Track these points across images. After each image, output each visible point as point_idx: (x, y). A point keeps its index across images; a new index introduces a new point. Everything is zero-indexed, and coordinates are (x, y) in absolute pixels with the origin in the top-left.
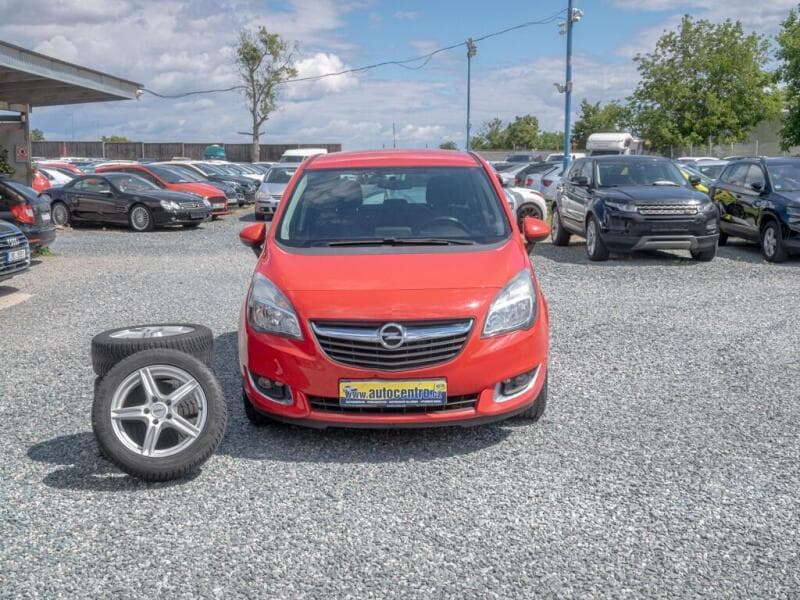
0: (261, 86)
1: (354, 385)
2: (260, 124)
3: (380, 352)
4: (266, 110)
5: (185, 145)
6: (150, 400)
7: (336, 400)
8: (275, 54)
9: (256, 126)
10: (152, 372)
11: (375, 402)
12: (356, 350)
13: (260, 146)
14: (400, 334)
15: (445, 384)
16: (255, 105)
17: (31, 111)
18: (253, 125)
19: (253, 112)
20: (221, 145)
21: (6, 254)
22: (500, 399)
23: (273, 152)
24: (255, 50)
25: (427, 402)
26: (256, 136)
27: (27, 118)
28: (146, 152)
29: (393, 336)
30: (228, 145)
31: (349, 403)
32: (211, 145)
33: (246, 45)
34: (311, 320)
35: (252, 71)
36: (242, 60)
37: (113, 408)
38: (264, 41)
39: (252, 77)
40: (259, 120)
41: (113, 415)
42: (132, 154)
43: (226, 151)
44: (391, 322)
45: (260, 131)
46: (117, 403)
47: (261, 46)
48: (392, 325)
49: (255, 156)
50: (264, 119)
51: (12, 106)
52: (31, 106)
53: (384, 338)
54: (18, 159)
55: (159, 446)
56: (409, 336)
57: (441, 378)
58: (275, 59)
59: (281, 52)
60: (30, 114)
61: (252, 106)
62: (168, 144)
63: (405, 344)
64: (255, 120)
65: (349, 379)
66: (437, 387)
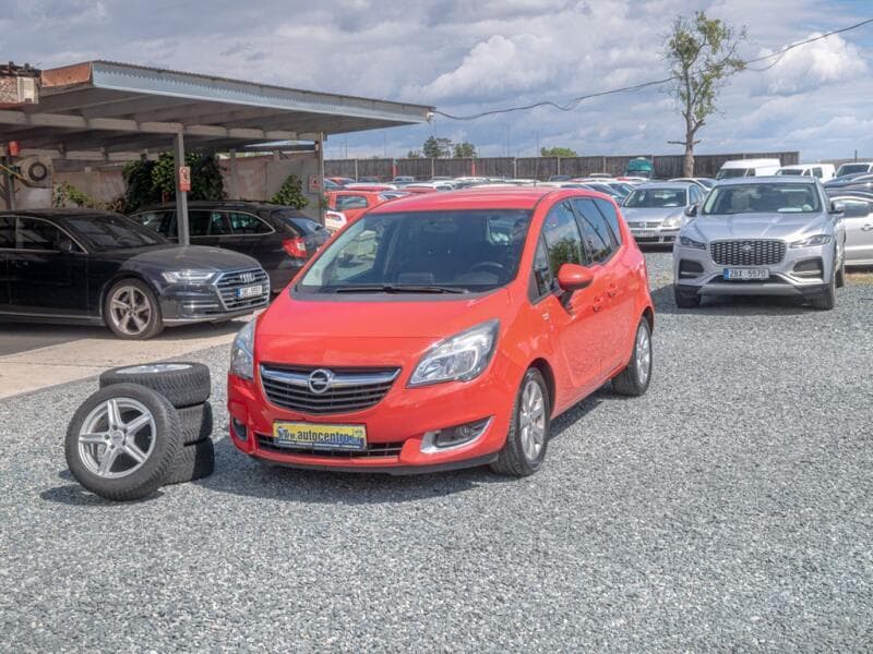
0: (696, 85)
1: (286, 426)
2: (694, 130)
3: (310, 397)
4: (701, 113)
5: (607, 159)
6: (111, 428)
7: (271, 439)
8: (715, 45)
9: (690, 134)
10: (118, 403)
11: (304, 443)
12: (291, 393)
13: (695, 157)
14: (326, 380)
15: (364, 431)
16: (689, 108)
17: (326, 139)
18: (686, 132)
19: (687, 116)
20: (649, 157)
21: (237, 290)
22: (432, 450)
23: (709, 166)
24: (691, 41)
25: (347, 447)
26: (689, 145)
27: (320, 147)
28: (563, 167)
29: (319, 381)
30: (656, 157)
31: (282, 443)
32: (635, 157)
33: (679, 36)
34: (262, 364)
35: (686, 66)
36: (675, 53)
37: (83, 432)
38: (702, 30)
39: (686, 74)
40: (694, 125)
41: (81, 439)
42: (546, 171)
43: (655, 166)
44: (319, 367)
45: (695, 139)
46: (88, 428)
47: (697, 36)
48: (321, 370)
49: (689, 169)
50: (700, 124)
51: (301, 136)
52: (326, 134)
53: (312, 382)
54: (312, 190)
55: (114, 469)
56: (334, 381)
57: (361, 424)
58: (714, 52)
59: (723, 42)
60: (324, 143)
61: (685, 108)
62: (588, 158)
63: (330, 390)
64: (689, 127)
65: (281, 420)
66: (356, 432)
